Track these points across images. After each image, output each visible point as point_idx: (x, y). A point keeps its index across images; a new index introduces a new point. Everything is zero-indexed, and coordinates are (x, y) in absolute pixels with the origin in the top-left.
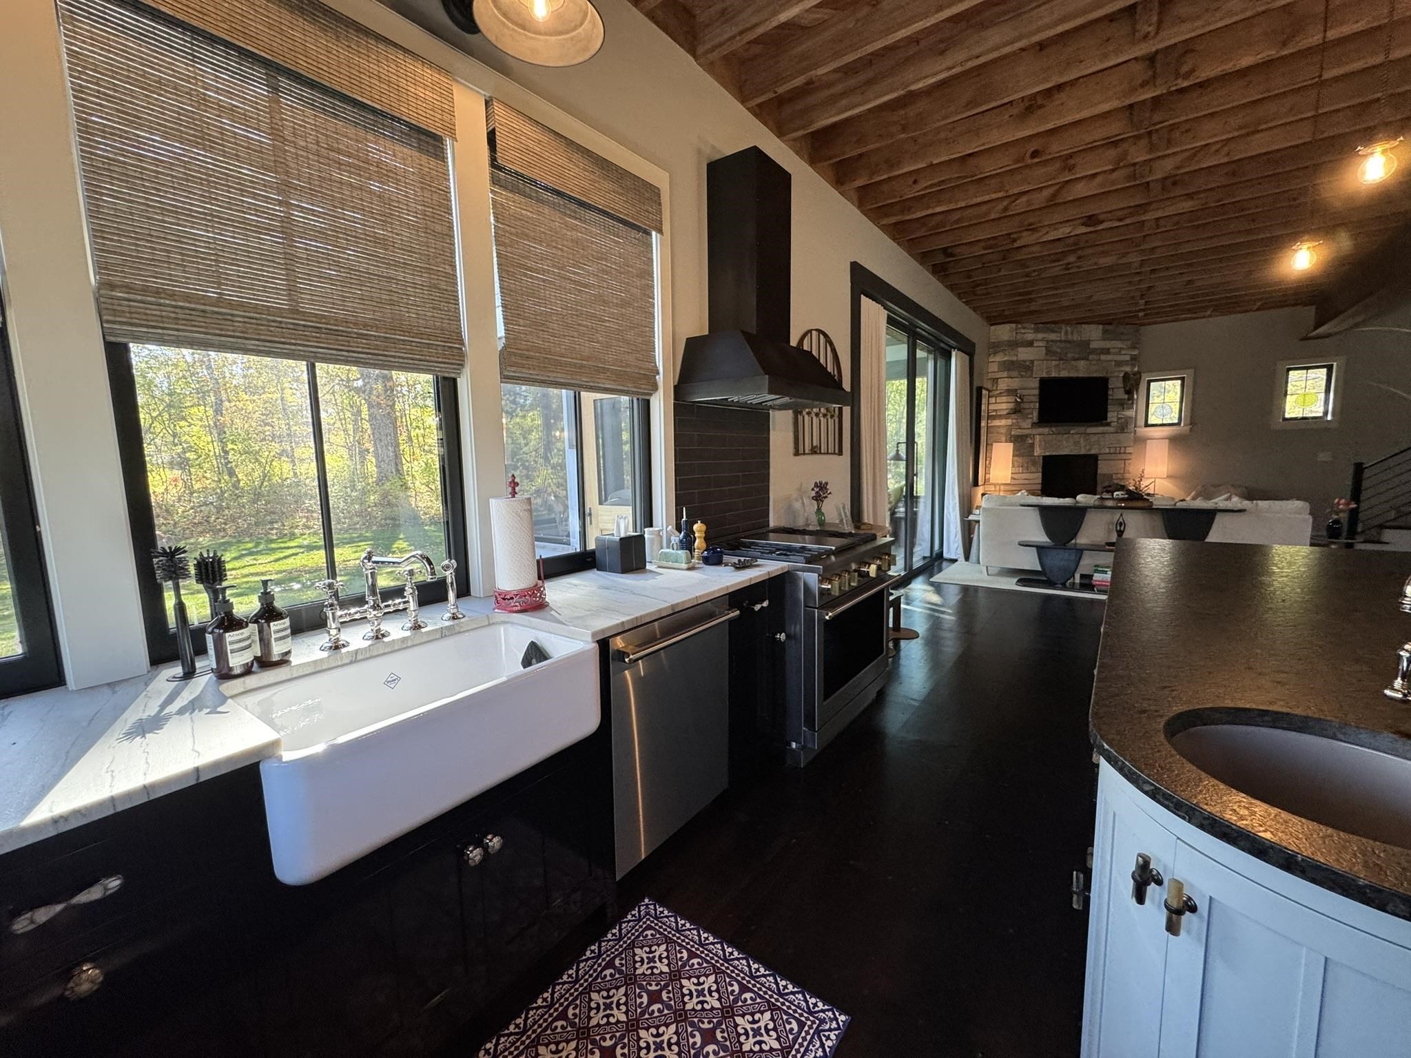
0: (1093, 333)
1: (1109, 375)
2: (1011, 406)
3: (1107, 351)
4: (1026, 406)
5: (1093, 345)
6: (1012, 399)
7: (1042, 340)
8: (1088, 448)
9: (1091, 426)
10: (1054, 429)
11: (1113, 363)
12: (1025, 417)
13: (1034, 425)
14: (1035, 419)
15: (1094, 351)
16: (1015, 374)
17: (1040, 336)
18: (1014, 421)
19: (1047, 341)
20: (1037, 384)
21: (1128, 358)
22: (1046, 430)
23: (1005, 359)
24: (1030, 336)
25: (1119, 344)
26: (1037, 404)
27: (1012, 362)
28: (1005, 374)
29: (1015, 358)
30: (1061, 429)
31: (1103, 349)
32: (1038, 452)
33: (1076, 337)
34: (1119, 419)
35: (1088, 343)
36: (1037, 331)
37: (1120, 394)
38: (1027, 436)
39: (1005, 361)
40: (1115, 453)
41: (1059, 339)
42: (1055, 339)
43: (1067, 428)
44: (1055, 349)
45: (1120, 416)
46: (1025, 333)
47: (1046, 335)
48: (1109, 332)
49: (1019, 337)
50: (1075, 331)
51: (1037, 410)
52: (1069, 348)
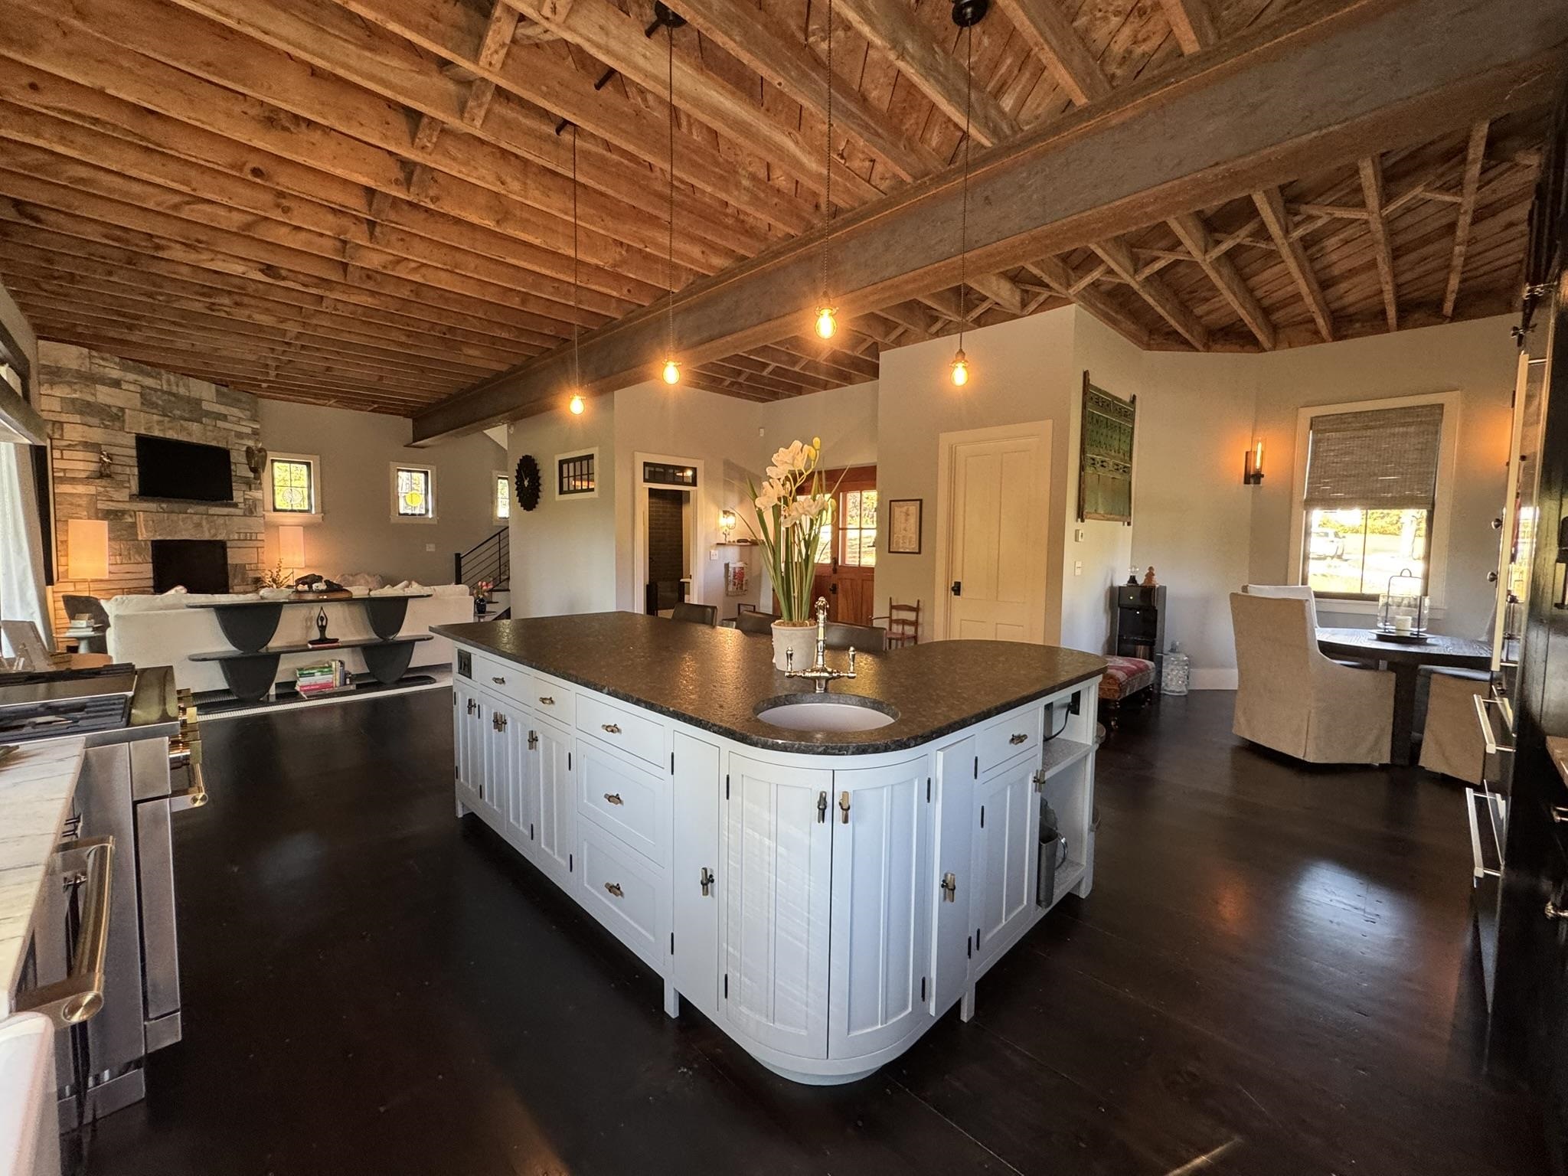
0: (204, 391)
1: (230, 447)
2: (93, 467)
3: (224, 418)
4: (119, 469)
5: (205, 406)
6: (94, 457)
7: (135, 382)
8: (212, 532)
9: (214, 505)
10: (164, 505)
11: (233, 433)
12: (120, 485)
13: (132, 496)
14: (135, 490)
15: (208, 414)
16: (95, 421)
17: (131, 377)
18: (102, 489)
19: (142, 386)
20: (133, 443)
21: (249, 431)
22: (152, 506)
23: (74, 396)
24: (116, 374)
25: (235, 411)
26: (136, 469)
27: (88, 402)
28: (77, 418)
29: (92, 399)
30: (175, 506)
31: (219, 414)
32: (144, 535)
33: (182, 391)
34: (245, 499)
35: (198, 402)
36: (125, 369)
37: (245, 472)
38: (124, 512)
39: (73, 400)
40: (246, 540)
41: (159, 387)
42: (154, 386)
43: (183, 506)
44: (154, 399)
45: (247, 497)
46: (105, 367)
47: (140, 378)
48: (224, 395)
49: (95, 369)
50: (181, 383)
51: (136, 478)
52: (174, 403)
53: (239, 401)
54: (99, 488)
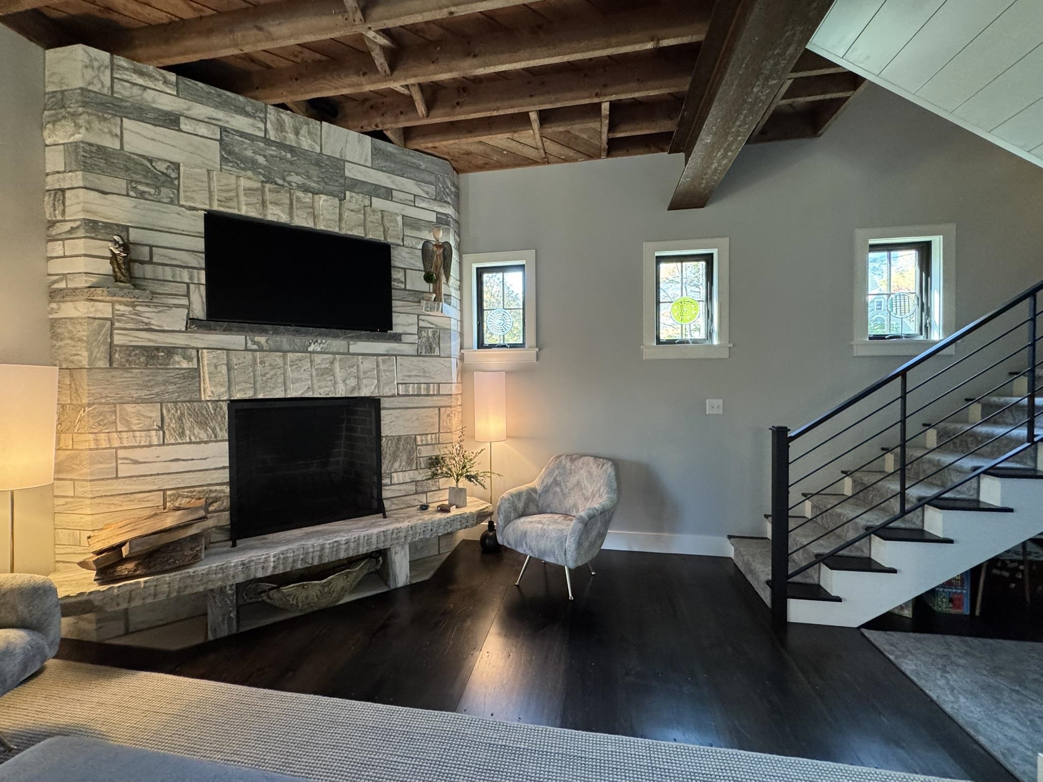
0: (350, 148)
1: (390, 240)
3: (388, 194)
5: (351, 172)
6: (104, 248)
7: (209, 121)
8: (352, 382)
9: (359, 338)
10: (262, 339)
11: (399, 219)
13: (192, 322)
14: (199, 309)
15: (355, 185)
17: (201, 110)
19: (223, 130)
20: (200, 227)
21: (432, 217)
22: (236, 340)
24: (167, 101)
25: (409, 185)
26: (203, 274)
27: (101, 149)
28: (77, 178)
29: (112, 143)
30: (284, 340)
31: (377, 187)
32: (212, 390)
33: (306, 143)
34: (420, 329)
35: (338, 164)
37: (417, 282)
38: (170, 351)
39: (76, 146)
40: (418, 395)
41: (262, 134)
42: (249, 130)
43: (298, 341)
44: (249, 153)
45: (422, 324)
46: (145, 88)
47: (220, 114)
48: (387, 156)
49: (122, 90)
50: (304, 131)
51: (203, 289)
52: (292, 163)
53: (418, 168)
54: (117, 307)
